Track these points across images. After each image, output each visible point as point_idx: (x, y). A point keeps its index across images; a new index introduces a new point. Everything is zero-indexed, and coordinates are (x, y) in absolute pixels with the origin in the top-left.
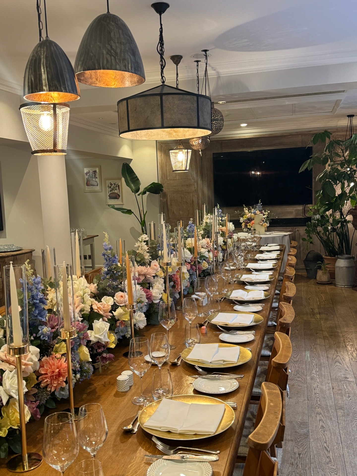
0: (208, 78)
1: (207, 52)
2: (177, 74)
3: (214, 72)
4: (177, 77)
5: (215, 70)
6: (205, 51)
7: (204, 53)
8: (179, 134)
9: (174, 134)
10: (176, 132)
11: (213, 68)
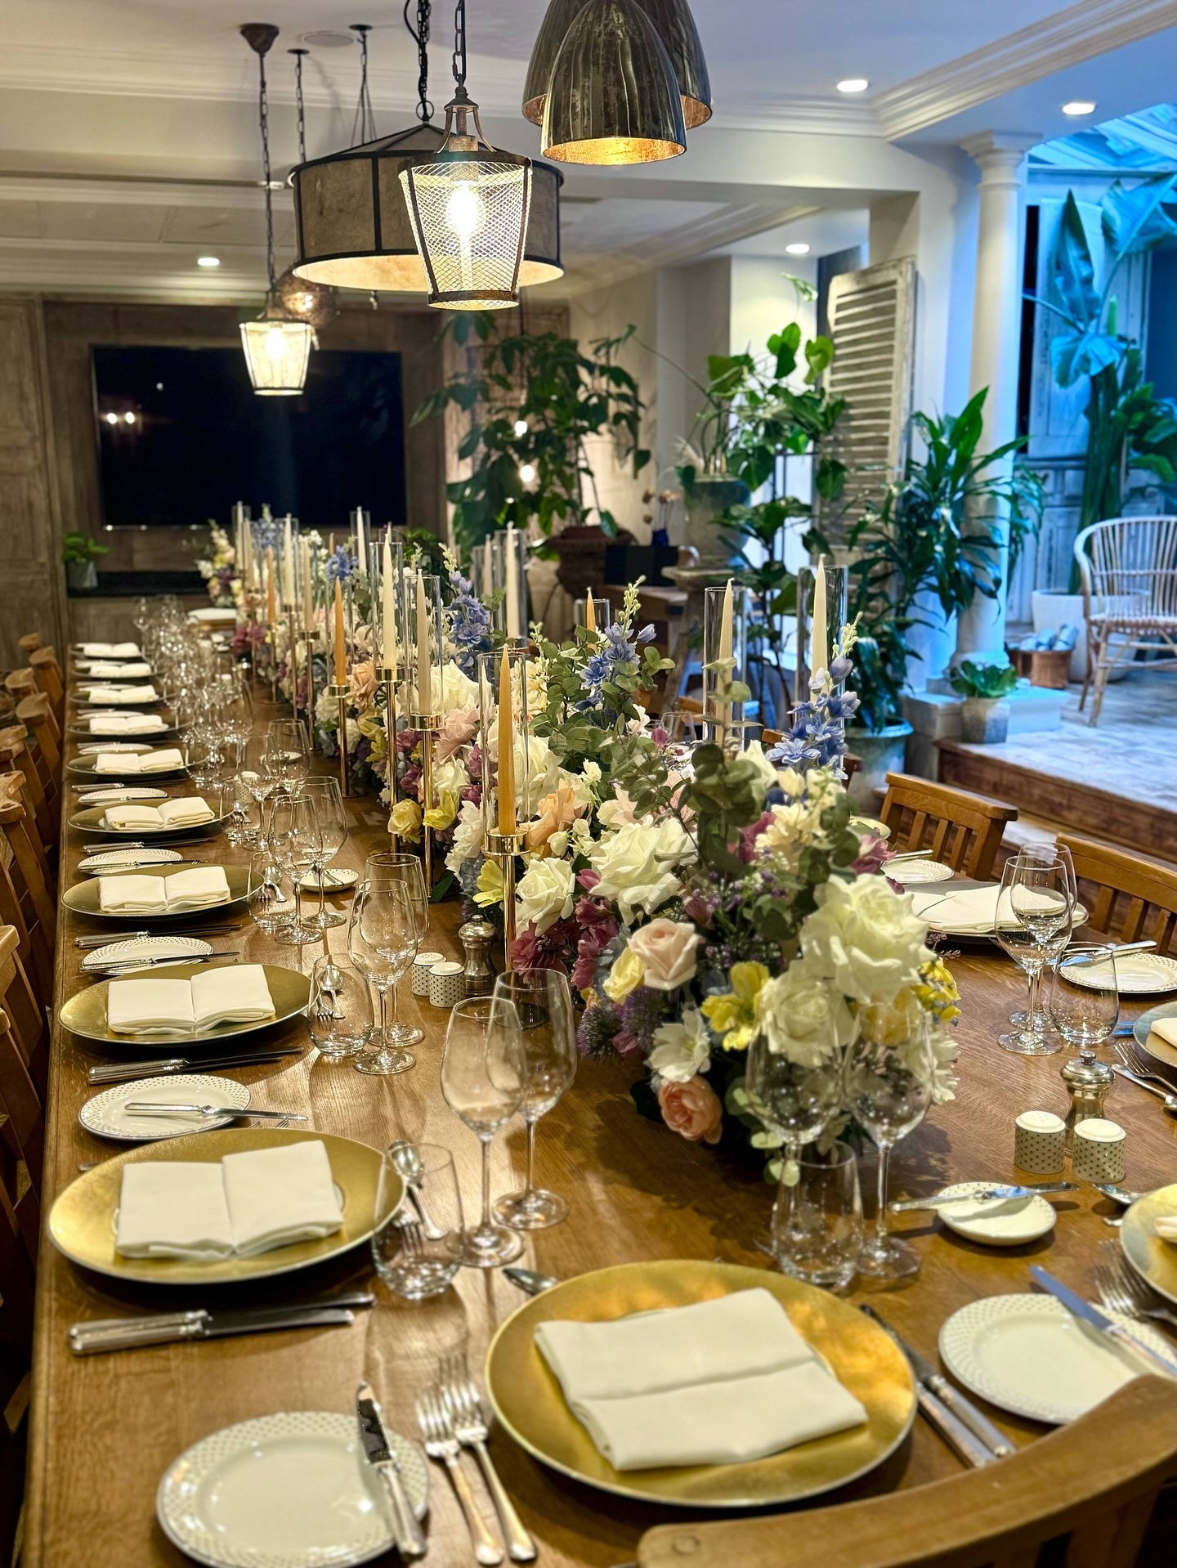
0: (370, 111)
1: (368, 33)
2: (263, 84)
3: (324, 91)
4: (263, 92)
5: (329, 86)
6: (362, 28)
7: (357, 34)
8: (413, 276)
9: (397, 273)
10: (401, 268)
11: (325, 78)
